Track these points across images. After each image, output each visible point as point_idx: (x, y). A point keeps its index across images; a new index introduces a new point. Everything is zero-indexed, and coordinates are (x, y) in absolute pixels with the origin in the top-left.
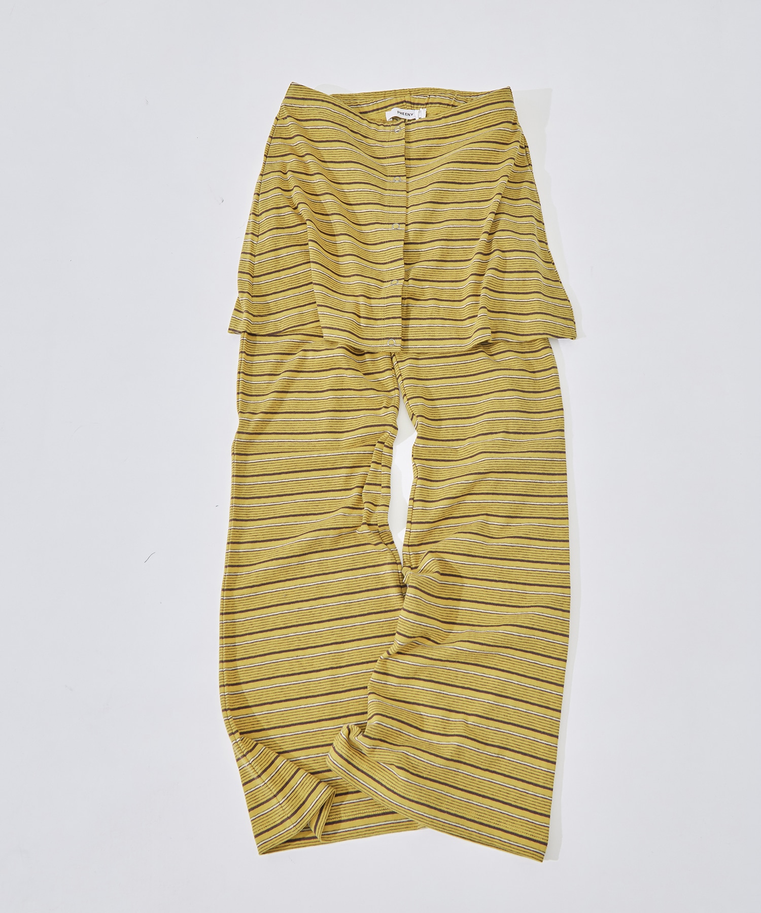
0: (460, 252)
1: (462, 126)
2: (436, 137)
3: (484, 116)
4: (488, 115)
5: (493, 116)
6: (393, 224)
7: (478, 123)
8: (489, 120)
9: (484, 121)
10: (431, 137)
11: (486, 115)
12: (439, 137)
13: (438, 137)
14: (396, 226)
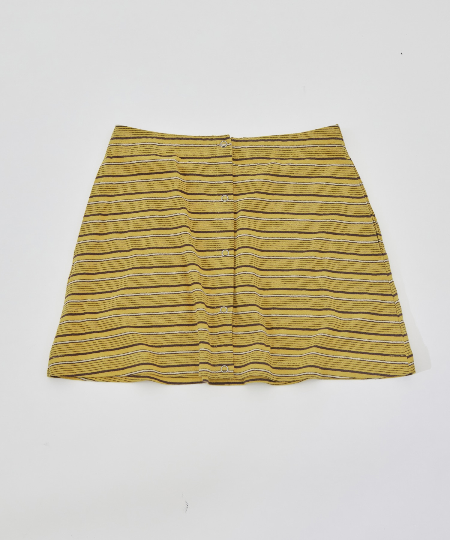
0: (279, 281)
1: (286, 151)
2: (260, 156)
3: (308, 148)
4: (311, 148)
5: (316, 150)
6: (222, 250)
7: (301, 153)
8: (312, 152)
9: (307, 152)
10: (255, 157)
11: (310, 148)
12: (263, 156)
13: (261, 156)
14: (225, 252)
